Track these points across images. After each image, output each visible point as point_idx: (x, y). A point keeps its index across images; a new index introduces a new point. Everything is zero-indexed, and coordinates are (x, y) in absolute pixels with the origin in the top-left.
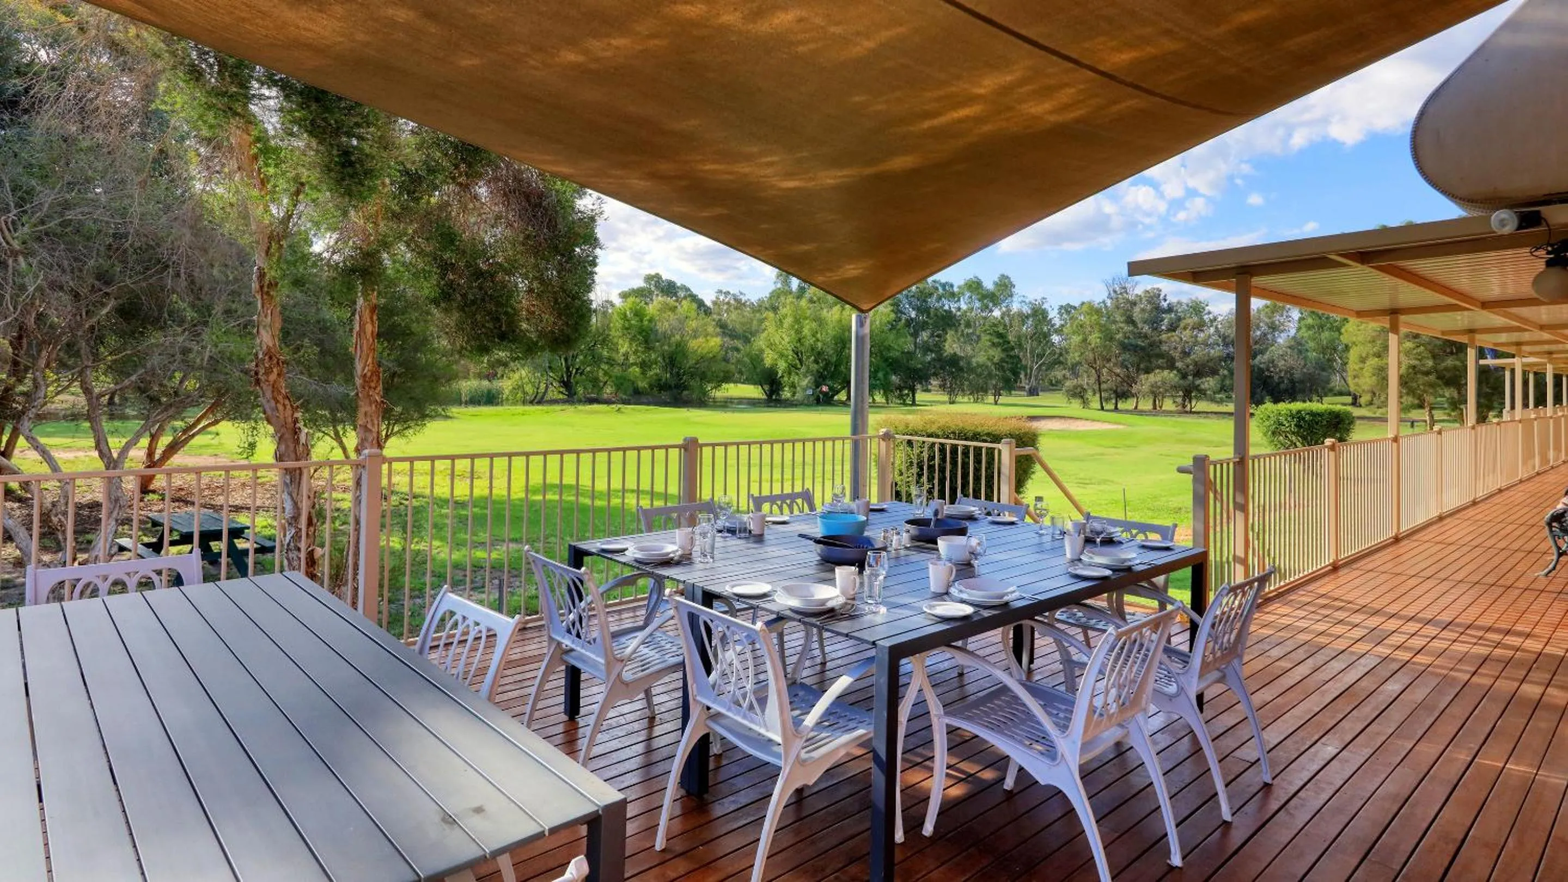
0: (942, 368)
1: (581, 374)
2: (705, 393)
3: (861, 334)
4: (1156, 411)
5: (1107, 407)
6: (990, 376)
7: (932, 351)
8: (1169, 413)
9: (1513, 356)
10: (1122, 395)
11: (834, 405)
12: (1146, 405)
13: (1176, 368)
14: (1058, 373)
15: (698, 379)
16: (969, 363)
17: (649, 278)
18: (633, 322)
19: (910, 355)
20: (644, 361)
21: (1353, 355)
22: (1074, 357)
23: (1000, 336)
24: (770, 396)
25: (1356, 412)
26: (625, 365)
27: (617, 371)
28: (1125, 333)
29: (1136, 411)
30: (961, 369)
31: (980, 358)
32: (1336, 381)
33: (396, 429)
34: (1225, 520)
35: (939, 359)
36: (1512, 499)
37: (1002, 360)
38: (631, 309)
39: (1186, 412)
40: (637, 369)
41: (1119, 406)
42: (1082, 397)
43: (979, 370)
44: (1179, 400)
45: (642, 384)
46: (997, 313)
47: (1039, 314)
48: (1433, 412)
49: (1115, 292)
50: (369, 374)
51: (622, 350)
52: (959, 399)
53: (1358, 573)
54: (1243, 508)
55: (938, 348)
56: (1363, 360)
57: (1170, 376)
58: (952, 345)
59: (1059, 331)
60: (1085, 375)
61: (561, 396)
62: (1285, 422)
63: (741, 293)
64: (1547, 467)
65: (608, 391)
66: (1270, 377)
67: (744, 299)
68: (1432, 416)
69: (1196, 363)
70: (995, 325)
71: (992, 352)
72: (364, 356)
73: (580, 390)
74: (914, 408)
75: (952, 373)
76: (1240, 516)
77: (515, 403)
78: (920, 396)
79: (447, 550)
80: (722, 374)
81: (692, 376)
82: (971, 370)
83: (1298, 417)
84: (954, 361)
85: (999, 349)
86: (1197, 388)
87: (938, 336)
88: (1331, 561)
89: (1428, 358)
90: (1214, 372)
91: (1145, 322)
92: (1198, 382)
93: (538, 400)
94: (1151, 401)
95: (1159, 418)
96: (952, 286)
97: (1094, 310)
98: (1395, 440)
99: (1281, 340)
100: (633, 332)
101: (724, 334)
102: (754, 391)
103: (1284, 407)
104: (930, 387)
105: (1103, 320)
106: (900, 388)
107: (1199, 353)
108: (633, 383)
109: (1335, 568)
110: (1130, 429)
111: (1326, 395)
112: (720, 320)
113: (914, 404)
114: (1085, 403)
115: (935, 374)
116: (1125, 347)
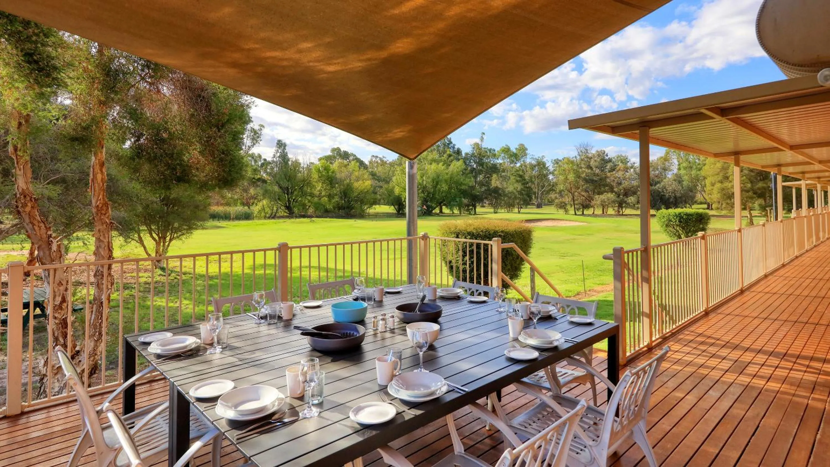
0: (490, 195)
1: (296, 202)
2: (363, 211)
3: (411, 174)
4: (604, 214)
5: (578, 213)
6: (515, 198)
7: (484, 185)
8: (611, 216)
9: (800, 180)
10: (586, 206)
11: (432, 216)
12: (599, 211)
13: (614, 192)
14: (552, 195)
15: (359, 203)
16: (504, 192)
17: (333, 150)
18: (324, 173)
19: (473, 188)
20: (330, 194)
21: (708, 182)
22: (561, 187)
23: (521, 176)
24: (398, 211)
25: (711, 213)
26: (320, 197)
27: (316, 199)
28: (586, 173)
29: (594, 215)
30: (500, 195)
31: (511, 189)
32: (699, 197)
33: (175, 236)
34: (635, 288)
35: (489, 190)
36: (804, 262)
37: (522, 189)
38: (322, 166)
39: (620, 215)
40: (326, 199)
41: (584, 213)
42: (565, 208)
43: (510, 195)
44: (616, 208)
45: (329, 207)
46: (518, 165)
47: (541, 164)
48: (751, 212)
49: (581, 151)
50: (100, 206)
51: (319, 188)
52: (499, 211)
53: (721, 316)
54: (647, 280)
55: (488, 183)
56: (713, 185)
57: (611, 196)
58: (495, 182)
59: (552, 173)
60: (566, 197)
61: (285, 214)
62: (673, 220)
63: (384, 157)
64: (819, 242)
65: (311, 211)
66: (664, 195)
67: (385, 160)
68: (751, 214)
69: (625, 189)
70: (517, 171)
71: (516, 185)
72: (96, 194)
73: (296, 210)
74: (476, 216)
75: (495, 197)
76: (645, 286)
77: (259, 218)
78: (479, 209)
79: (191, 306)
80: (372, 200)
81: (356, 201)
82: (505, 195)
83: (679, 216)
84: (496, 190)
85: (520, 184)
86: (625, 202)
87: (488, 177)
88: (704, 309)
89: (747, 183)
90: (634, 193)
91: (596, 167)
92: (626, 199)
93: (273, 217)
94: (601, 209)
95: (605, 218)
96: (494, 150)
97: (570, 162)
98: (740, 231)
99: (670, 175)
100: (323, 179)
101: (374, 179)
102: (390, 209)
103: (672, 211)
104: (484, 204)
105: (575, 167)
106: (468, 206)
107: (626, 184)
108: (324, 206)
109: (707, 313)
110: (590, 225)
111: (693, 205)
112: (372, 171)
113: (475, 214)
114: (566, 211)
115: (486, 198)
116: (586, 181)
